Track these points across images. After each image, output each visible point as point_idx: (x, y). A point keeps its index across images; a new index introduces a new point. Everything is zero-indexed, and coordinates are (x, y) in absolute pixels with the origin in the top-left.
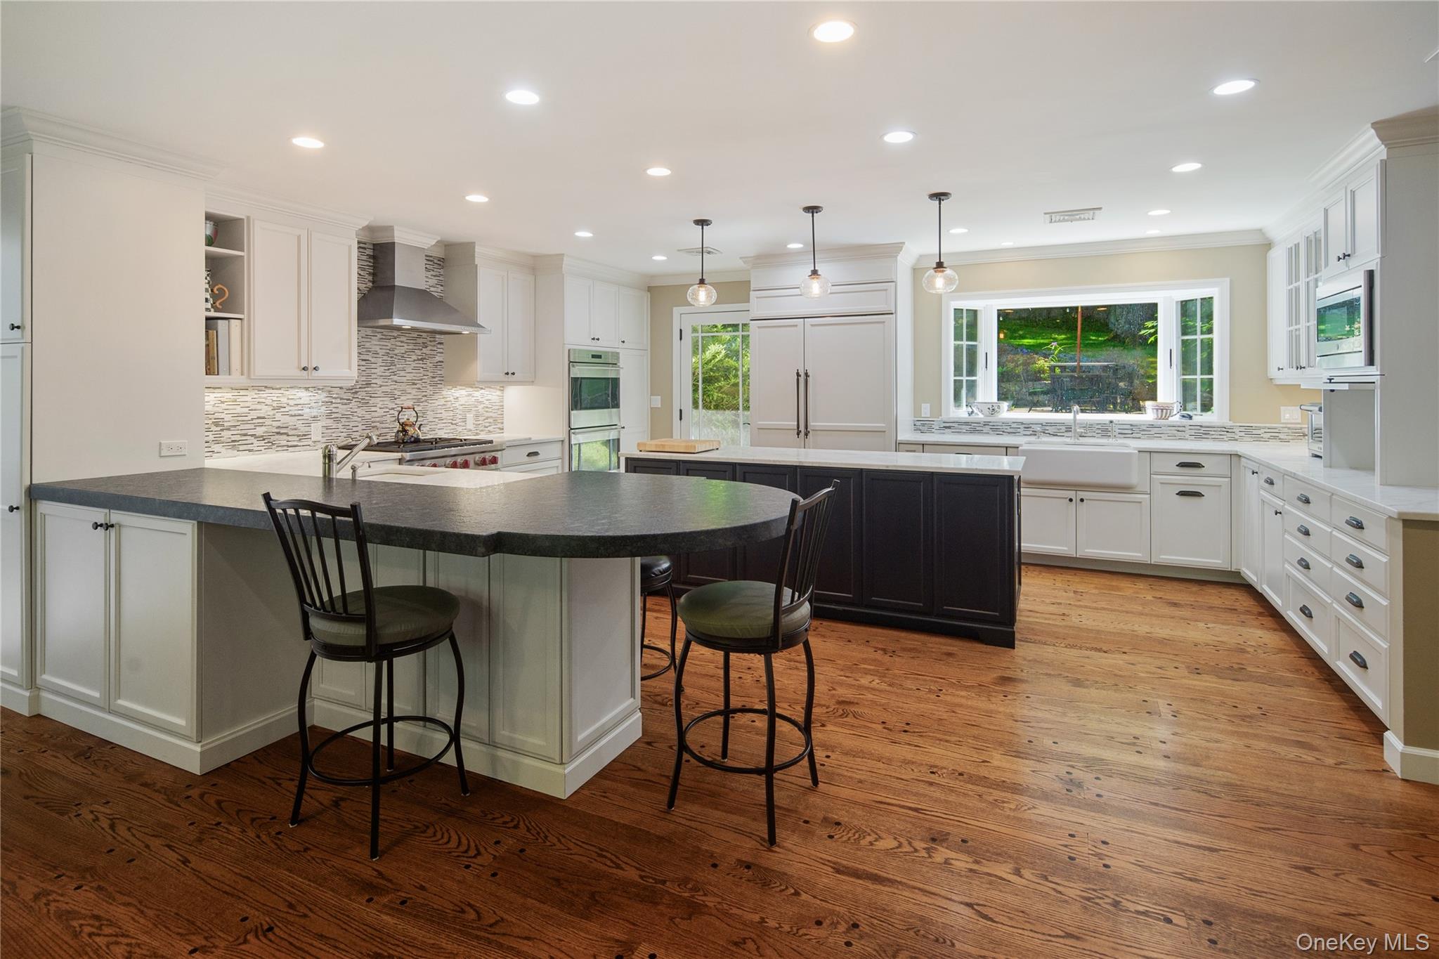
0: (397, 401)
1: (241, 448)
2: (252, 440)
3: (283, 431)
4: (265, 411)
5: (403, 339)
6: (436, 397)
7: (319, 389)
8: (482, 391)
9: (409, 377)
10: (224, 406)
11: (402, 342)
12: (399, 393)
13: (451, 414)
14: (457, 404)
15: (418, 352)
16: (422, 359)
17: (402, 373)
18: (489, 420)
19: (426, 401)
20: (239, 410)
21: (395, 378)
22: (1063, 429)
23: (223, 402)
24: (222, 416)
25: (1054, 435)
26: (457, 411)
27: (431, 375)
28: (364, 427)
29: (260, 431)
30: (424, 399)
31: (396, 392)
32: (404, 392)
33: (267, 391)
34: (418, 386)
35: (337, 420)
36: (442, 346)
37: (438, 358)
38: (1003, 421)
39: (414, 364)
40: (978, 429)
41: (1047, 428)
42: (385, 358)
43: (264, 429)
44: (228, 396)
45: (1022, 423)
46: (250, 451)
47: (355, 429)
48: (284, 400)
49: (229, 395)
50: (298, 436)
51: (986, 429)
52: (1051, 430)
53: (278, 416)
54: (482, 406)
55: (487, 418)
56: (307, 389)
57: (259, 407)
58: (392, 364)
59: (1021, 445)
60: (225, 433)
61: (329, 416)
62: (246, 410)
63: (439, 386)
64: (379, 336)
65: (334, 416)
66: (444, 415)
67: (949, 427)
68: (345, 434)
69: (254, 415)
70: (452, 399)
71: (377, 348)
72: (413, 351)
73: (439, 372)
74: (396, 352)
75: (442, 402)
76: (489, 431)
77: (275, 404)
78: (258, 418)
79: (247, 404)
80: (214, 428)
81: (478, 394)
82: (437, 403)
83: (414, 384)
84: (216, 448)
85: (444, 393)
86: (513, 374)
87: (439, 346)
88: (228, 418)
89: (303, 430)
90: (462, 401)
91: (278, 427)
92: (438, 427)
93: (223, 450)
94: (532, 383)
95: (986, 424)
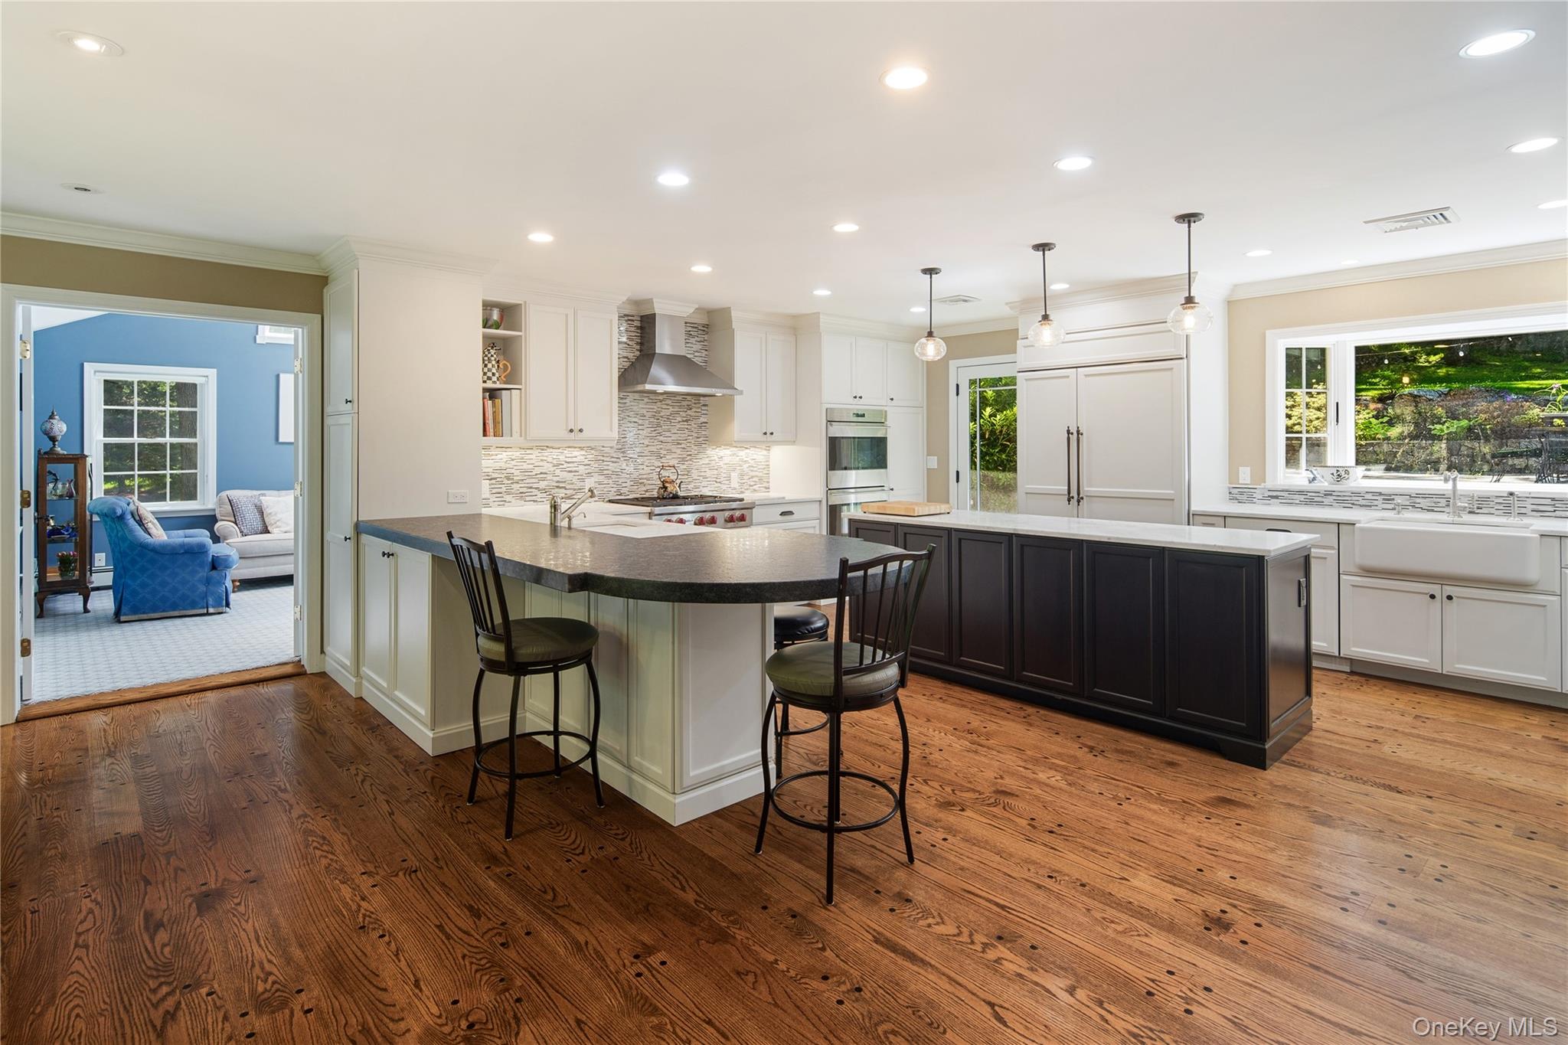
0: (663, 460)
1: (528, 499)
2: (535, 492)
3: (561, 485)
4: (547, 467)
5: (669, 402)
6: (700, 456)
7: (592, 449)
8: (747, 451)
9: (674, 437)
10: (513, 463)
11: (667, 405)
12: (665, 452)
13: (715, 472)
14: (721, 463)
15: (684, 414)
16: (687, 421)
17: (668, 434)
18: (754, 479)
19: (690, 460)
20: (525, 466)
21: (661, 438)
22: (1443, 502)
23: (513, 460)
24: (512, 471)
25: (1428, 510)
26: (722, 470)
27: (696, 435)
28: (632, 483)
29: (542, 485)
30: (689, 458)
31: (662, 451)
32: (670, 451)
33: (549, 450)
34: (683, 446)
35: (608, 477)
36: (706, 408)
37: (702, 420)
38: (1354, 490)
39: (678, 426)
40: (1316, 499)
41: (1418, 500)
42: (652, 420)
43: (546, 483)
44: (517, 454)
45: (1380, 494)
46: (534, 501)
47: (624, 485)
48: (562, 458)
49: (518, 454)
50: (575, 490)
51: (1328, 500)
52: (1424, 503)
53: (558, 472)
54: (748, 465)
55: (752, 477)
56: (581, 448)
57: (541, 464)
58: (659, 425)
59: (1359, 522)
60: (514, 486)
61: (601, 472)
62: (531, 466)
63: (704, 446)
64: (646, 400)
65: (605, 472)
66: (709, 473)
67: (1276, 497)
68: (615, 489)
69: (538, 470)
70: (716, 458)
71: (644, 411)
72: (678, 413)
73: (704, 433)
74: (662, 414)
75: (706, 461)
76: (755, 490)
77: (555, 462)
78: (541, 473)
79: (532, 462)
80: (506, 481)
81: (743, 454)
82: (701, 462)
83: (678, 444)
84: (508, 498)
85: (708, 452)
86: (772, 434)
87: (703, 408)
88: (517, 473)
89: (579, 484)
90: (726, 460)
91: (558, 482)
92: (703, 484)
93: (513, 500)
94: (794, 443)
95: (1328, 494)
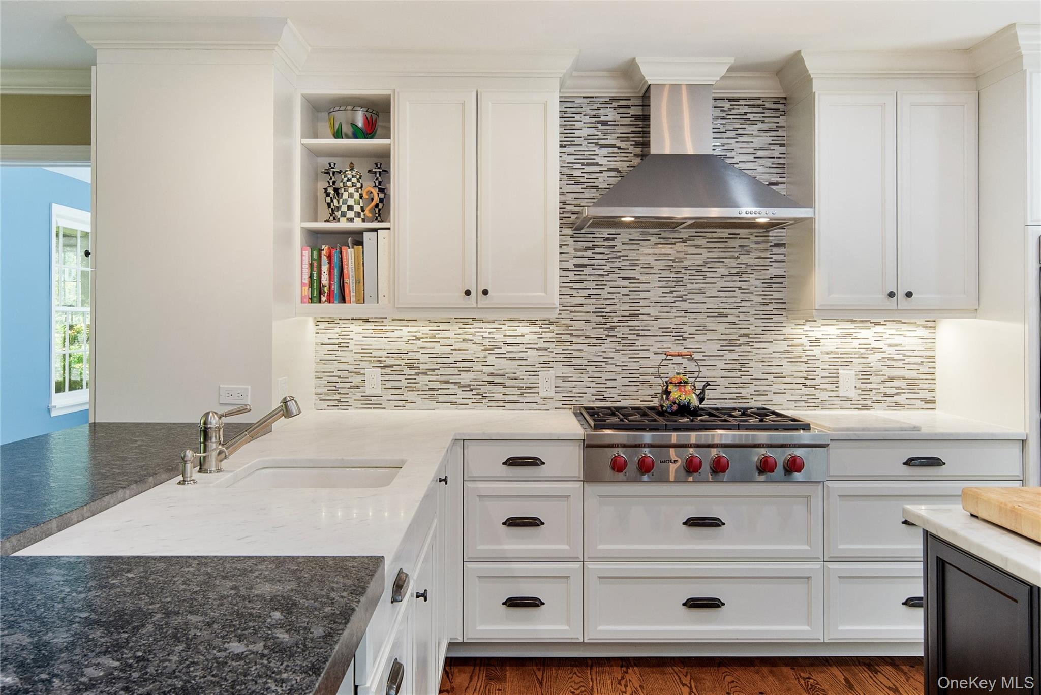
0: (687, 343)
1: (441, 399)
2: (454, 389)
3: (497, 380)
4: (473, 351)
5: (702, 242)
6: (769, 337)
7: (551, 323)
8: (879, 329)
9: (712, 303)
10: (420, 343)
11: (697, 247)
12: (693, 330)
13: (804, 367)
14: (816, 351)
15: (733, 263)
16: (737, 274)
17: (698, 298)
18: (896, 383)
19: (747, 344)
20: (438, 349)
21: (685, 306)
23: (418, 339)
24: (418, 356)
26: (818, 363)
27: (759, 299)
28: (626, 382)
29: (465, 378)
30: (742, 340)
31: (686, 328)
32: (703, 329)
33: (476, 325)
34: (730, 319)
35: (580, 369)
36: (782, 250)
37: (773, 271)
39: (721, 283)
42: (666, 274)
43: (471, 375)
44: (424, 330)
46: (452, 403)
47: (610, 384)
48: (499, 337)
49: (426, 330)
50: (520, 388)
53: (491, 359)
54: (879, 356)
55: (891, 379)
56: (533, 322)
57: (464, 345)
58: (679, 283)
60: (420, 378)
61: (568, 360)
62: (448, 349)
63: (775, 319)
64: (654, 239)
65: (575, 361)
66: (788, 369)
68: (593, 391)
69: (458, 356)
70: (804, 341)
71: (651, 260)
72: (720, 260)
73: (776, 295)
74: (686, 263)
75: (783, 346)
76: (897, 404)
77: (486, 343)
78: (464, 361)
79: (448, 342)
80: (407, 371)
81: (867, 334)
82: (771, 348)
83: (721, 315)
84: (410, 396)
85: (786, 330)
86: (909, 294)
87: (775, 250)
88: (424, 358)
89: (528, 380)
90: (829, 345)
91: (492, 374)
92: (774, 388)
93: (418, 400)
94: (974, 312)
